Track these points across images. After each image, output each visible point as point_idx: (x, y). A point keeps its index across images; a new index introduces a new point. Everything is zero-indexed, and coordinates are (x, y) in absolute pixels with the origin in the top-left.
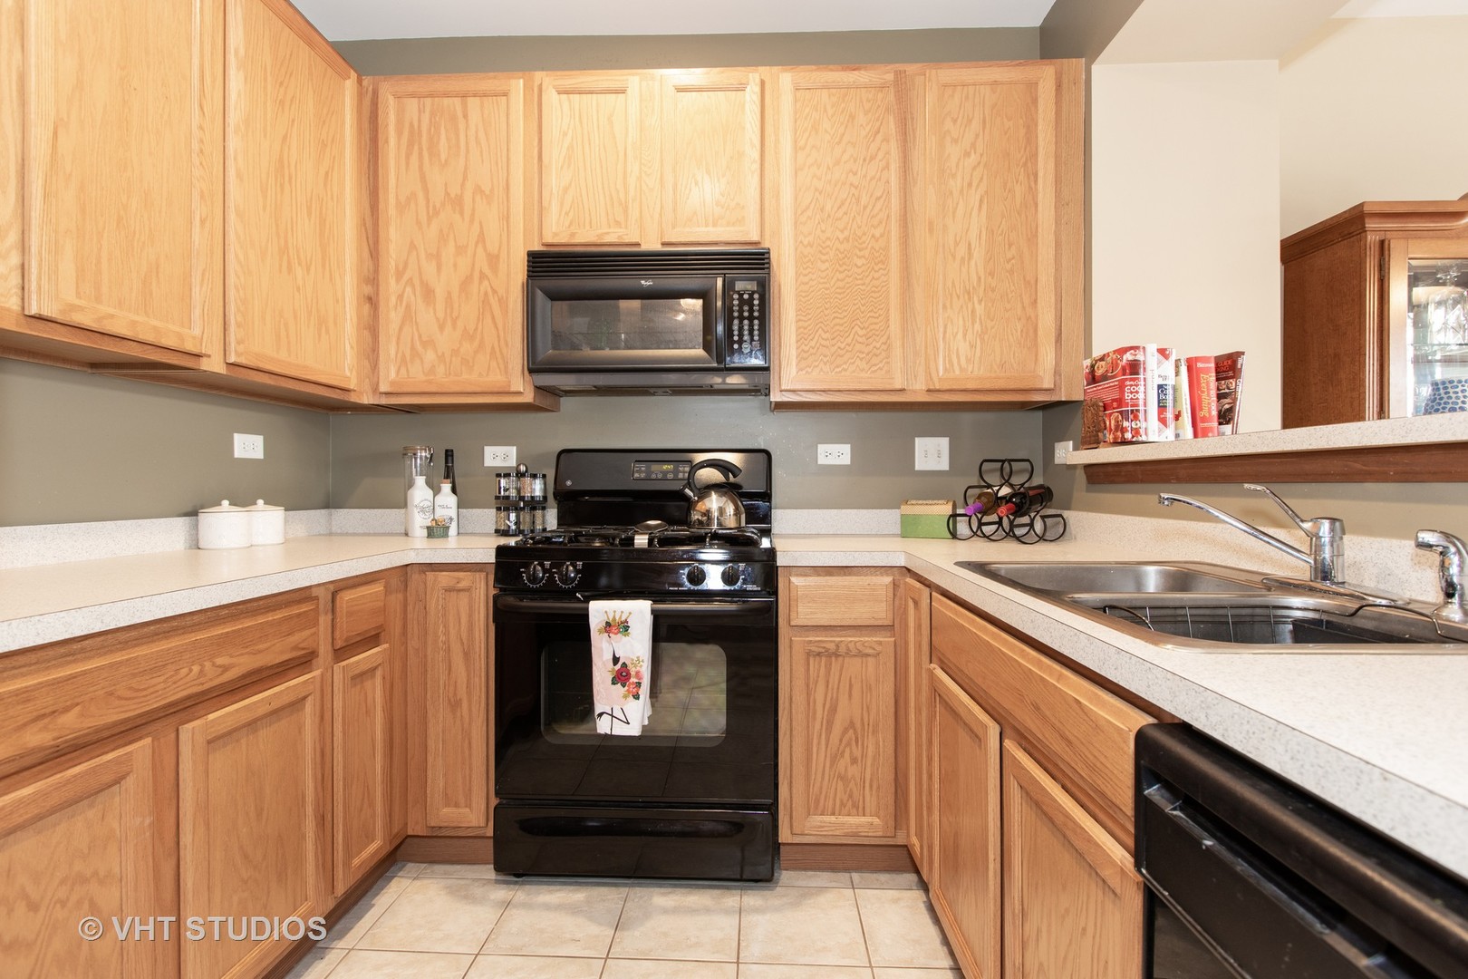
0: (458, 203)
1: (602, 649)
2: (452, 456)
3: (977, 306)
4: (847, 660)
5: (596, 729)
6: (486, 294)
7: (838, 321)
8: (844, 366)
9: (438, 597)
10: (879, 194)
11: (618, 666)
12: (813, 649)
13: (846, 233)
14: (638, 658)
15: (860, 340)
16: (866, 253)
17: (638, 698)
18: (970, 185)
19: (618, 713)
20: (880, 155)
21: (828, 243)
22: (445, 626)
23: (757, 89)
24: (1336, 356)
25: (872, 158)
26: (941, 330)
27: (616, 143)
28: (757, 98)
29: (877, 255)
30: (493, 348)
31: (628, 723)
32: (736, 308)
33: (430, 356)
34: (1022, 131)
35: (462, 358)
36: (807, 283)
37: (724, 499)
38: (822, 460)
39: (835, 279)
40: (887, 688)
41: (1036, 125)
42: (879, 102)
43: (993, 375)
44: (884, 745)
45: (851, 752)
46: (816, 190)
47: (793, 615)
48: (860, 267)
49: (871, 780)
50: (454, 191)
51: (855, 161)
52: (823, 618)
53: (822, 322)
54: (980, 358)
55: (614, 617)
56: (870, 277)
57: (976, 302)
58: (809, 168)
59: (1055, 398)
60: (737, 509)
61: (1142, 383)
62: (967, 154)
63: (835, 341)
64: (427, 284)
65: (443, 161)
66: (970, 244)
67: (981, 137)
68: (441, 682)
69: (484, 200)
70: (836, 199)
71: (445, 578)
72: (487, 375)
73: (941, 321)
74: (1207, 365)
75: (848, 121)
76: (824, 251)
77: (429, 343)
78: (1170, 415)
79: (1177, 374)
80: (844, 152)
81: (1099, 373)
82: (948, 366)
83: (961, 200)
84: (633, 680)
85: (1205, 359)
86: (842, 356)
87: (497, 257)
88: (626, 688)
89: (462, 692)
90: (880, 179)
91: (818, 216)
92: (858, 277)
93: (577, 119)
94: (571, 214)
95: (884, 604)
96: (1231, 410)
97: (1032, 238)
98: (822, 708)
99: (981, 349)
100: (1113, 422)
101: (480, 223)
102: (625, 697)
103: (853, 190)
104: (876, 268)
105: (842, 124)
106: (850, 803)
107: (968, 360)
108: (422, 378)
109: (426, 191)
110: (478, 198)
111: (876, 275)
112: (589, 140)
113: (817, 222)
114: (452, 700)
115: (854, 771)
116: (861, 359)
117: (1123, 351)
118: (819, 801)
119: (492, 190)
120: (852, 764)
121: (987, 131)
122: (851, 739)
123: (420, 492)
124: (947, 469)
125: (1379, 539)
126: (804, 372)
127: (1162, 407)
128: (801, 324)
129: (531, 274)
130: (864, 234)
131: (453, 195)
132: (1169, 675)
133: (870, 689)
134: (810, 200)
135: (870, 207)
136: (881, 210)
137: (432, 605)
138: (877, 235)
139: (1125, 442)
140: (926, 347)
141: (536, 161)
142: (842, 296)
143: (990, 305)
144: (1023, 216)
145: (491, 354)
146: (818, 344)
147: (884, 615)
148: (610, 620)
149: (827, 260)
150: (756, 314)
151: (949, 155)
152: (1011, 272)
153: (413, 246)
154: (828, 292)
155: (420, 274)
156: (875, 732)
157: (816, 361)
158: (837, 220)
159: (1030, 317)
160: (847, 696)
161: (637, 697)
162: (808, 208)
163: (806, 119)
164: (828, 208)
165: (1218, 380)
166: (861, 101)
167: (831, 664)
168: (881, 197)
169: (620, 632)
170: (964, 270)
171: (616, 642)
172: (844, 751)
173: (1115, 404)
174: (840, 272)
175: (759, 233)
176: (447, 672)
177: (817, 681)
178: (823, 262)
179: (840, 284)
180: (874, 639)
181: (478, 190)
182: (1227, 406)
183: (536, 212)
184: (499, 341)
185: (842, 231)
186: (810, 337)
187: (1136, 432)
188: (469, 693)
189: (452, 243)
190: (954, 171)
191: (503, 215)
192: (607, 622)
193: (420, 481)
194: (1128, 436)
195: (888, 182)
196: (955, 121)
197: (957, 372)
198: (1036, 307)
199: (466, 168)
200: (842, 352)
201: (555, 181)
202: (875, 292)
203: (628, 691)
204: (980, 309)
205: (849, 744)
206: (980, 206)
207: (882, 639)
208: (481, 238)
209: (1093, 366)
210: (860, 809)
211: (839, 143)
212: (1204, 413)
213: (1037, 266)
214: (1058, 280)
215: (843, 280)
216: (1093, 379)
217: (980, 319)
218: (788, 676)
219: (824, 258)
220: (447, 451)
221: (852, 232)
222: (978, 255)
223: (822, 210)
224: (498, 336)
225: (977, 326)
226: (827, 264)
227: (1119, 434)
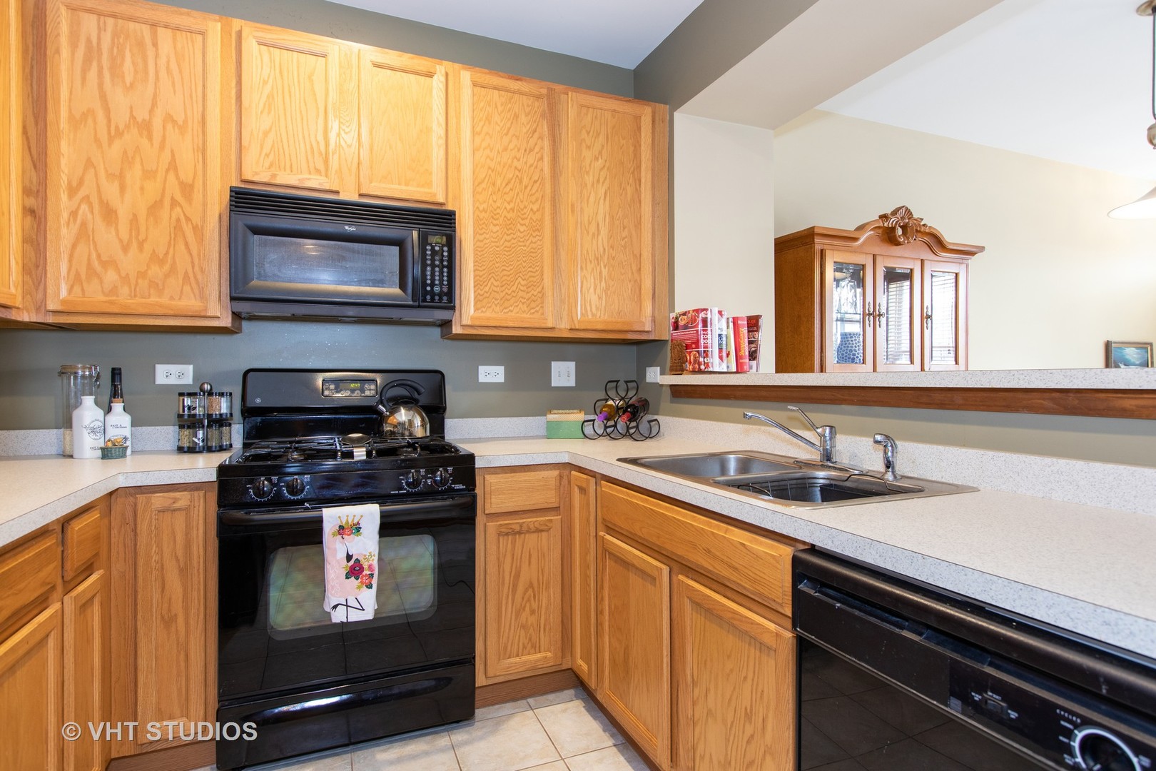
0: (146, 127)
1: (335, 550)
2: (120, 374)
3: (603, 269)
4: (527, 535)
5: (331, 620)
6: (178, 220)
7: (505, 272)
8: (510, 308)
9: (151, 518)
10: (536, 178)
11: (352, 562)
12: (503, 530)
13: (512, 205)
14: (370, 553)
15: (522, 288)
16: (527, 222)
17: (371, 587)
18: (598, 181)
19: (352, 602)
20: (537, 149)
21: (498, 211)
22: (157, 546)
23: (443, 79)
24: (799, 316)
25: (531, 150)
26: (579, 284)
27: (316, 100)
28: (442, 86)
29: (534, 224)
30: (186, 273)
31: (363, 610)
32: (429, 257)
33: (111, 276)
34: (632, 149)
35: (150, 281)
36: (482, 241)
37: (412, 412)
38: (482, 379)
39: (503, 239)
40: (556, 554)
41: (640, 146)
42: (536, 109)
43: (614, 320)
44: (554, 597)
45: (530, 606)
46: (489, 168)
47: (487, 506)
48: (522, 233)
49: (545, 625)
50: (142, 115)
51: (519, 150)
52: (509, 506)
53: (493, 273)
54: (605, 307)
55: (347, 521)
56: (530, 241)
57: (602, 266)
58: (484, 150)
59: (652, 337)
60: (423, 420)
61: (710, 333)
62: (596, 159)
63: (504, 288)
64: (107, 203)
65: (128, 85)
66: (598, 225)
67: (605, 148)
68: (154, 601)
69: (177, 131)
70: (504, 177)
71: (158, 500)
72: (180, 299)
73: (579, 278)
74: (743, 323)
75: (513, 119)
76: (495, 217)
77: (109, 263)
78: (724, 354)
79: (728, 327)
80: (510, 141)
81: (681, 323)
82: (584, 312)
83: (592, 193)
84: (366, 572)
85: (742, 319)
86: (508, 300)
87: (192, 186)
88: (360, 580)
89: (178, 608)
90: (536, 167)
91: (491, 188)
92: (521, 240)
93: (277, 71)
94: (271, 157)
95: (554, 492)
96: (755, 352)
97: (638, 224)
98: (509, 574)
99: (606, 300)
100: (692, 357)
101: (172, 151)
102: (359, 588)
103: (517, 172)
104: (534, 234)
105: (509, 120)
106: (530, 645)
107: (597, 309)
108: (102, 298)
109: (107, 111)
110: (169, 126)
111: (534, 240)
112: (290, 92)
113: (490, 193)
114: (166, 617)
115: (532, 620)
116: (523, 303)
117: (697, 311)
118: (507, 647)
119: (185, 121)
120: (531, 615)
121: (609, 143)
122: (530, 596)
123: (88, 411)
124: (574, 385)
125: (850, 437)
126: (480, 311)
127: (720, 350)
128: (478, 273)
129: (233, 208)
130: (525, 207)
131: (139, 119)
132: (809, 523)
133: (544, 556)
134: (484, 176)
135: (529, 188)
136: (537, 191)
137: (143, 527)
138: (535, 209)
139: (700, 372)
140: (569, 297)
141: (233, 101)
142: (509, 253)
143: (611, 269)
144: (632, 208)
145: (184, 279)
146: (491, 290)
147: (553, 500)
148: (344, 524)
149: (497, 225)
150: (445, 263)
151: (584, 157)
152: (625, 247)
153: (89, 164)
154: (498, 249)
155: (99, 192)
156: (548, 588)
157: (489, 303)
158: (505, 194)
159: (636, 280)
160: (527, 563)
161: (369, 586)
162: (483, 181)
163: (481, 110)
164: (498, 182)
165: (749, 331)
166: (523, 105)
167: (515, 541)
168: (537, 181)
169: (352, 533)
170: (595, 242)
171: (349, 542)
172: (525, 607)
173: (694, 346)
174: (508, 235)
175: (444, 196)
176: (160, 590)
177: (505, 555)
178: (495, 225)
179: (507, 244)
180: (547, 518)
181: (169, 118)
182: (753, 349)
183: (233, 149)
184: (193, 267)
185: (509, 203)
186: (485, 284)
187: (707, 365)
188: (186, 609)
189: (138, 166)
190: (587, 170)
191: (198, 147)
192: (340, 526)
193: (89, 401)
194: (702, 367)
195: (542, 170)
196: (588, 133)
197: (590, 317)
198: (640, 273)
199: (155, 96)
200: (509, 297)
201: (256, 123)
202: (532, 252)
203: (361, 582)
204: (605, 272)
205: (529, 600)
206: (605, 197)
207: (552, 518)
208: (173, 166)
209: (677, 318)
210: (537, 648)
211: (507, 134)
212: (742, 353)
213: (641, 245)
214: (653, 255)
215: (509, 241)
216: (676, 326)
217: (605, 279)
218: (483, 554)
219: (495, 222)
220: (113, 370)
221: (517, 204)
222: (604, 232)
223: (494, 184)
224: (193, 262)
225: (603, 284)
226: (497, 228)
227: (697, 366)
